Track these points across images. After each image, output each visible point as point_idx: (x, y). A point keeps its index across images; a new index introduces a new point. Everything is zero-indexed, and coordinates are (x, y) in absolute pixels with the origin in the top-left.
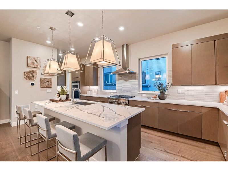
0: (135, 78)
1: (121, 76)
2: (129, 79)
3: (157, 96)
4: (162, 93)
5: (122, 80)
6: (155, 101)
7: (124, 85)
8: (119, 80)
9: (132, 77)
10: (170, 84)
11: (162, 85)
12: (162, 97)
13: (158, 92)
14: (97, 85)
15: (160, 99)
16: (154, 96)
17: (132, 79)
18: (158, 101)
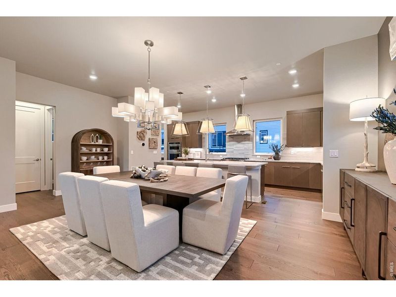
0: (249, 140)
1: (232, 138)
2: (242, 141)
3: (272, 157)
4: (277, 154)
5: (233, 141)
6: (270, 160)
7: (236, 147)
8: (229, 141)
9: (245, 138)
10: (284, 146)
11: (277, 147)
12: (277, 157)
13: (273, 154)
14: (201, 147)
15: (275, 159)
16: (269, 157)
17: (245, 141)
18: (273, 160)
